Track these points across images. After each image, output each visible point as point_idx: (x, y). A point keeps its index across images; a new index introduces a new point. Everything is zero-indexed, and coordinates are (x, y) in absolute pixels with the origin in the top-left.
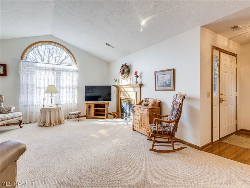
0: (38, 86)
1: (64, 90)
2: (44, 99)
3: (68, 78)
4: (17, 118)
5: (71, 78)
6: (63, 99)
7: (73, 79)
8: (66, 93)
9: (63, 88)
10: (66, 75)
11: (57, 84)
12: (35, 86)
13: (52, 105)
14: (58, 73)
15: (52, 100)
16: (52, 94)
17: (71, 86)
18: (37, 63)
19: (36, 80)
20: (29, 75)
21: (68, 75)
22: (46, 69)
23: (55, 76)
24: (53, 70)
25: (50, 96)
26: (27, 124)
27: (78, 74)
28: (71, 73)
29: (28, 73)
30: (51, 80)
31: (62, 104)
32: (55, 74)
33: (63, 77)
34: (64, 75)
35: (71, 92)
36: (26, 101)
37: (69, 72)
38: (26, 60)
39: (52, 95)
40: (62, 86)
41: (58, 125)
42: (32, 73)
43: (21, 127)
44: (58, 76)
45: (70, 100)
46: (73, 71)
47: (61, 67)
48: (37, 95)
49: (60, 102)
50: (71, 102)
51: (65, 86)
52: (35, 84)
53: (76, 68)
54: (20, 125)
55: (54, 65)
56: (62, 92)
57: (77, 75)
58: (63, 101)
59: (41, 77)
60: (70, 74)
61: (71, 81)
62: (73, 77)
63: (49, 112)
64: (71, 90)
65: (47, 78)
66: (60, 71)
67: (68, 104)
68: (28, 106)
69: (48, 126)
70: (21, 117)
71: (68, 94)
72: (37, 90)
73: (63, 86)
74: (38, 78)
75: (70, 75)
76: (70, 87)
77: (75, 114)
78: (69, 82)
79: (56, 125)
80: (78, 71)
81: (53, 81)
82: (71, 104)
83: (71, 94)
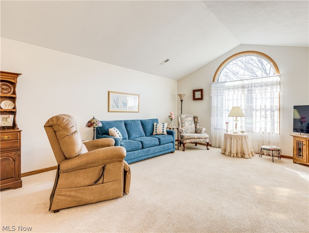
0: (227, 108)
1: (258, 112)
2: (227, 123)
3: (264, 96)
4: (203, 139)
5: (268, 95)
6: (255, 125)
7: (271, 96)
8: (261, 117)
9: (257, 110)
10: (260, 91)
11: (248, 105)
12: (224, 108)
13: (237, 132)
14: (249, 90)
15: (237, 124)
16: (236, 117)
17: (268, 107)
18: (226, 83)
19: (225, 102)
20: (219, 97)
21: (264, 91)
22: (234, 88)
23: (246, 95)
24: (243, 87)
25: (235, 120)
26: (216, 147)
27: (280, 87)
28: (269, 88)
29: (218, 95)
30: (241, 100)
31: (254, 132)
32: (245, 92)
33: (256, 95)
34: (257, 92)
35: (269, 116)
36: (216, 123)
37: (264, 88)
38: (218, 81)
39: (236, 119)
40: (254, 108)
41: (240, 157)
42: (221, 94)
43: (208, 149)
44: (250, 95)
45: (266, 128)
46: (272, 84)
47: (254, 81)
48: (226, 118)
49: (252, 130)
50: (268, 131)
51: (258, 107)
52: (224, 106)
53: (277, 79)
54: (207, 147)
55: (244, 81)
56: (254, 116)
57: (278, 89)
58: (255, 129)
59: (229, 98)
60: (266, 89)
61: (269, 100)
62: (272, 93)
63: (229, 139)
64: (269, 113)
65: (236, 99)
66: (251, 87)
67: (263, 133)
68: (218, 130)
69: (228, 156)
70: (208, 139)
71: (263, 119)
72: (225, 113)
73: (256, 107)
74: (226, 99)
75: (266, 91)
76: (267, 109)
77: (268, 150)
78: (266, 101)
79: (237, 156)
80: (280, 84)
81: (243, 100)
82: (269, 133)
83: (269, 119)
